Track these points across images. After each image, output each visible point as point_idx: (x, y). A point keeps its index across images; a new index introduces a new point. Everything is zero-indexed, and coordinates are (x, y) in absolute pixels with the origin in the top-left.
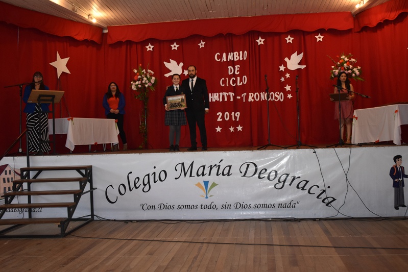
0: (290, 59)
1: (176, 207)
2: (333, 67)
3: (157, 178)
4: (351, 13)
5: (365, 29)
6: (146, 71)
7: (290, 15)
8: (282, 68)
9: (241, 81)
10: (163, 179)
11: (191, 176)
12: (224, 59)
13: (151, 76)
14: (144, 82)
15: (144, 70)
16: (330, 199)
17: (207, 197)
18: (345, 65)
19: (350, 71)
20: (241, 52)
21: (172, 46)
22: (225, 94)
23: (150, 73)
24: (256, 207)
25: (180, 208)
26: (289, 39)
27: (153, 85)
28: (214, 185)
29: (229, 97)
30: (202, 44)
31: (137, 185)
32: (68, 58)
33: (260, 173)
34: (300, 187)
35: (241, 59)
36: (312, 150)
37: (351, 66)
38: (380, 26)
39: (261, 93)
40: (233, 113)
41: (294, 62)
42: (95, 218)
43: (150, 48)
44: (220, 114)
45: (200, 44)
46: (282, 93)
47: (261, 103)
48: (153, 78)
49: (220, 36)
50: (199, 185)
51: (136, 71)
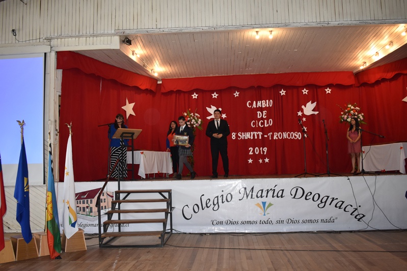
0: (305, 107)
1: (240, 222)
2: (342, 113)
3: (225, 199)
4: (352, 72)
5: (365, 84)
6: (194, 115)
7: (307, 73)
8: (300, 114)
9: (268, 123)
10: (229, 200)
11: (252, 198)
12: (254, 106)
13: (198, 118)
14: (192, 123)
15: (192, 114)
16: (361, 216)
17: (264, 215)
18: (352, 112)
19: (356, 117)
20: (267, 101)
21: (213, 95)
22: (255, 133)
23: (197, 116)
24: (304, 222)
25: (243, 223)
26: (305, 91)
27: (200, 125)
28: (270, 205)
29: (258, 135)
30: (237, 94)
31: (208, 205)
32: (134, 104)
33: (306, 196)
34: (337, 206)
35: (268, 106)
36: (347, 178)
37: (356, 113)
38: (378, 82)
39: (284, 133)
40: (261, 148)
41: (309, 109)
42: (174, 232)
43: (195, 96)
44: (251, 149)
45: (235, 94)
46: (300, 133)
47: (284, 141)
48: (200, 120)
49: (252, 88)
50: (258, 205)
51: (186, 114)
